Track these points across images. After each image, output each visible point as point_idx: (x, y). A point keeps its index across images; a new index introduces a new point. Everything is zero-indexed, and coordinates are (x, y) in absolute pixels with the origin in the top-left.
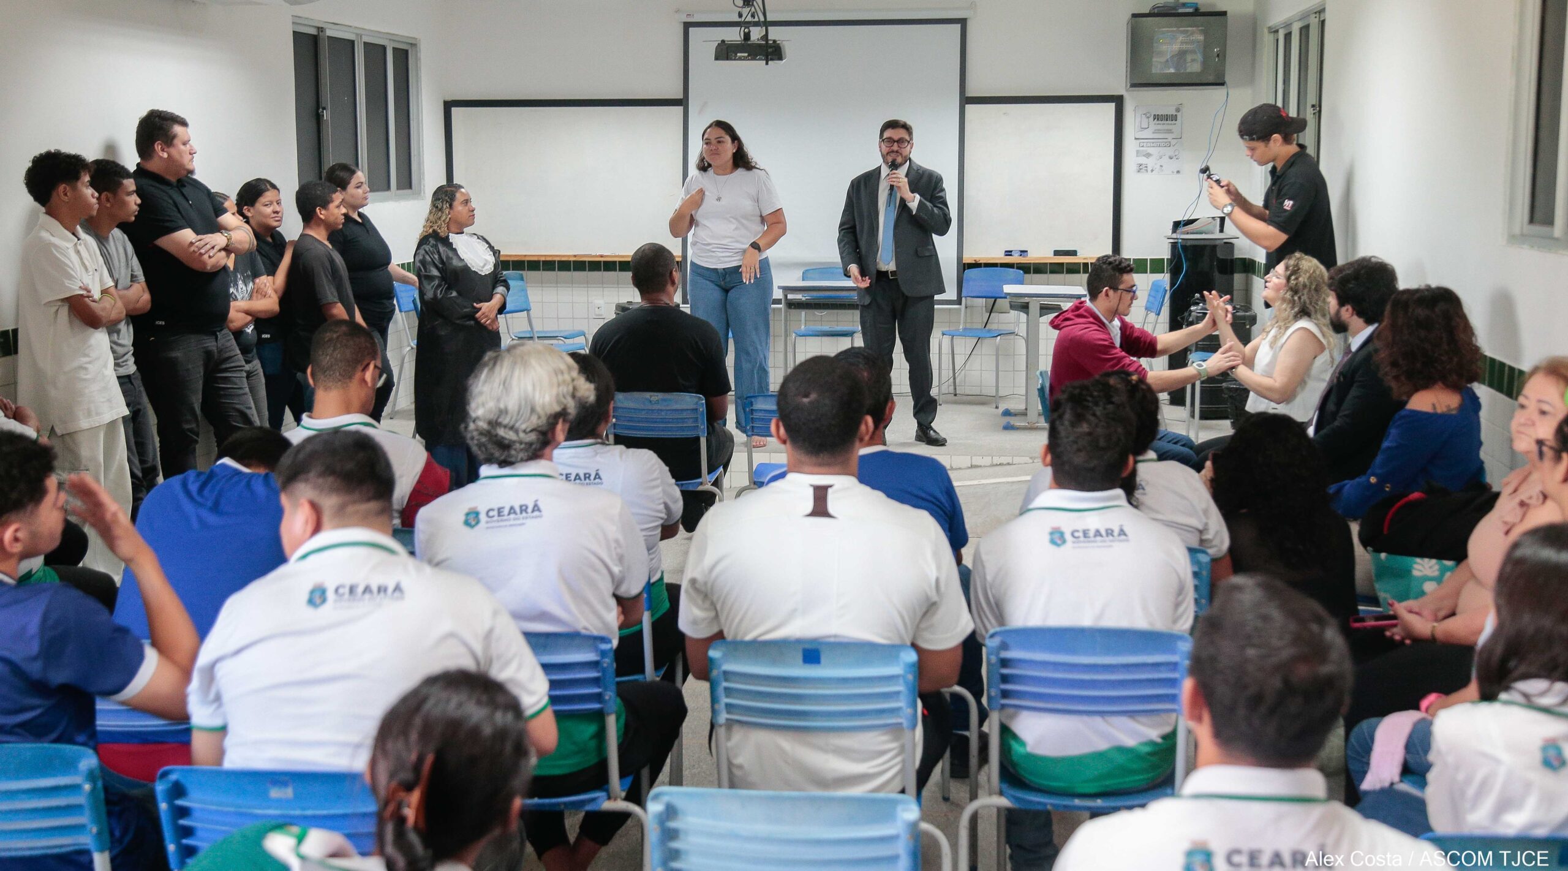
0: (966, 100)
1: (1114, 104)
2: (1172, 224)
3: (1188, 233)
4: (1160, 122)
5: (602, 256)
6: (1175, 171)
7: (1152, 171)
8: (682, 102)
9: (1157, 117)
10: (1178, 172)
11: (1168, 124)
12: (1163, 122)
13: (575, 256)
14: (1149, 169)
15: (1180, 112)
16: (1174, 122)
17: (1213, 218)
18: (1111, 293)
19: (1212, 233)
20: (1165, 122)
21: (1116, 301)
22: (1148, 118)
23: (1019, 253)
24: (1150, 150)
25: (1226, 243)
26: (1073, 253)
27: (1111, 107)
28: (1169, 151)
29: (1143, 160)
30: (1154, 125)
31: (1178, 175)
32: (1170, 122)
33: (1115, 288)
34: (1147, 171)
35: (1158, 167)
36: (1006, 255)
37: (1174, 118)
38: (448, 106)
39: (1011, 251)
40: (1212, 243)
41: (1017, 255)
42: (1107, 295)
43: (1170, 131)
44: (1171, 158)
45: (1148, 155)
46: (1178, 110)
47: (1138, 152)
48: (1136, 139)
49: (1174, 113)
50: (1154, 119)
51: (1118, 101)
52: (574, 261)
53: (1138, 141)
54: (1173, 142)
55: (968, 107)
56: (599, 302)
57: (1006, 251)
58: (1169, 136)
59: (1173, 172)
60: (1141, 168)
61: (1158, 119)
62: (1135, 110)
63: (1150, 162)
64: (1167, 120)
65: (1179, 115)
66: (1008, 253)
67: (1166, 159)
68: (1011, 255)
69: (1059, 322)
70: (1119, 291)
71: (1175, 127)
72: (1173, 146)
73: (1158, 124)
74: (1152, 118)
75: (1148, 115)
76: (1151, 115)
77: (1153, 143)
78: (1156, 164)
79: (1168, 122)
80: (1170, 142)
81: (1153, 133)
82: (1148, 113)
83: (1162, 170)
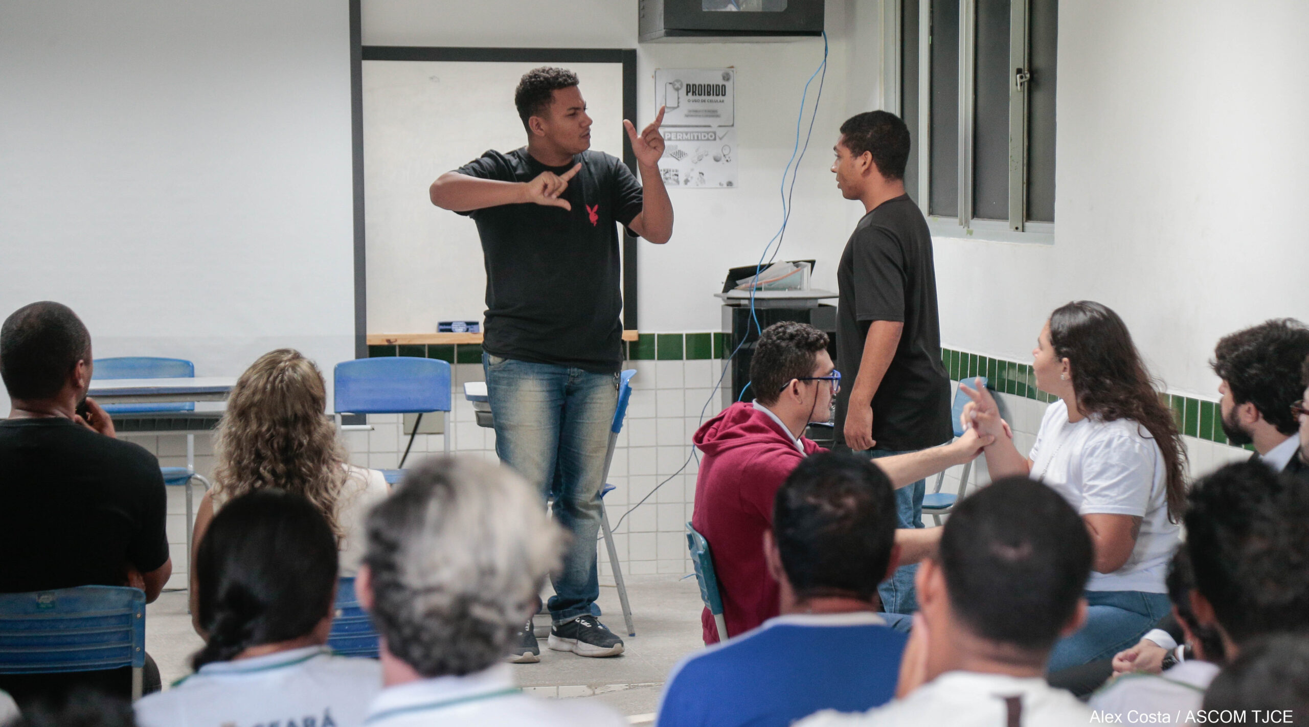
0: (363, 53)
1: (621, 65)
2: (727, 273)
3: (759, 289)
4: (697, 97)
6: (725, 182)
7: (686, 181)
9: (693, 89)
10: (730, 184)
11: (711, 101)
12: (703, 97)
14: (682, 178)
15: (731, 81)
16: (720, 98)
17: (794, 263)
18: (801, 387)
19: (796, 289)
20: (706, 98)
21: (809, 401)
22: (677, 90)
23: (465, 327)
24: (682, 146)
25: (820, 305)
27: (616, 70)
28: (714, 148)
29: (671, 163)
30: (687, 103)
31: (730, 190)
32: (715, 98)
33: (806, 378)
34: (678, 182)
35: (695, 175)
36: (442, 330)
37: (720, 91)
39: (450, 324)
40: (800, 304)
41: (461, 330)
42: (796, 392)
43: (714, 114)
44: (717, 160)
45: (679, 155)
46: (726, 77)
49: (721, 82)
50: (687, 93)
51: (628, 60)
54: (720, 132)
55: (367, 65)
57: (441, 324)
58: (714, 122)
59: (720, 184)
61: (694, 93)
62: (655, 77)
63: (682, 167)
64: (709, 94)
65: (729, 85)
66: (445, 327)
67: (709, 160)
68: (450, 331)
69: (713, 441)
70: (814, 382)
71: (723, 105)
72: (721, 139)
73: (696, 101)
74: (684, 90)
75: (678, 85)
76: (682, 85)
77: (687, 133)
78: (692, 170)
79: (711, 98)
80: (715, 133)
81: (687, 116)
82: (677, 81)
83: (703, 181)
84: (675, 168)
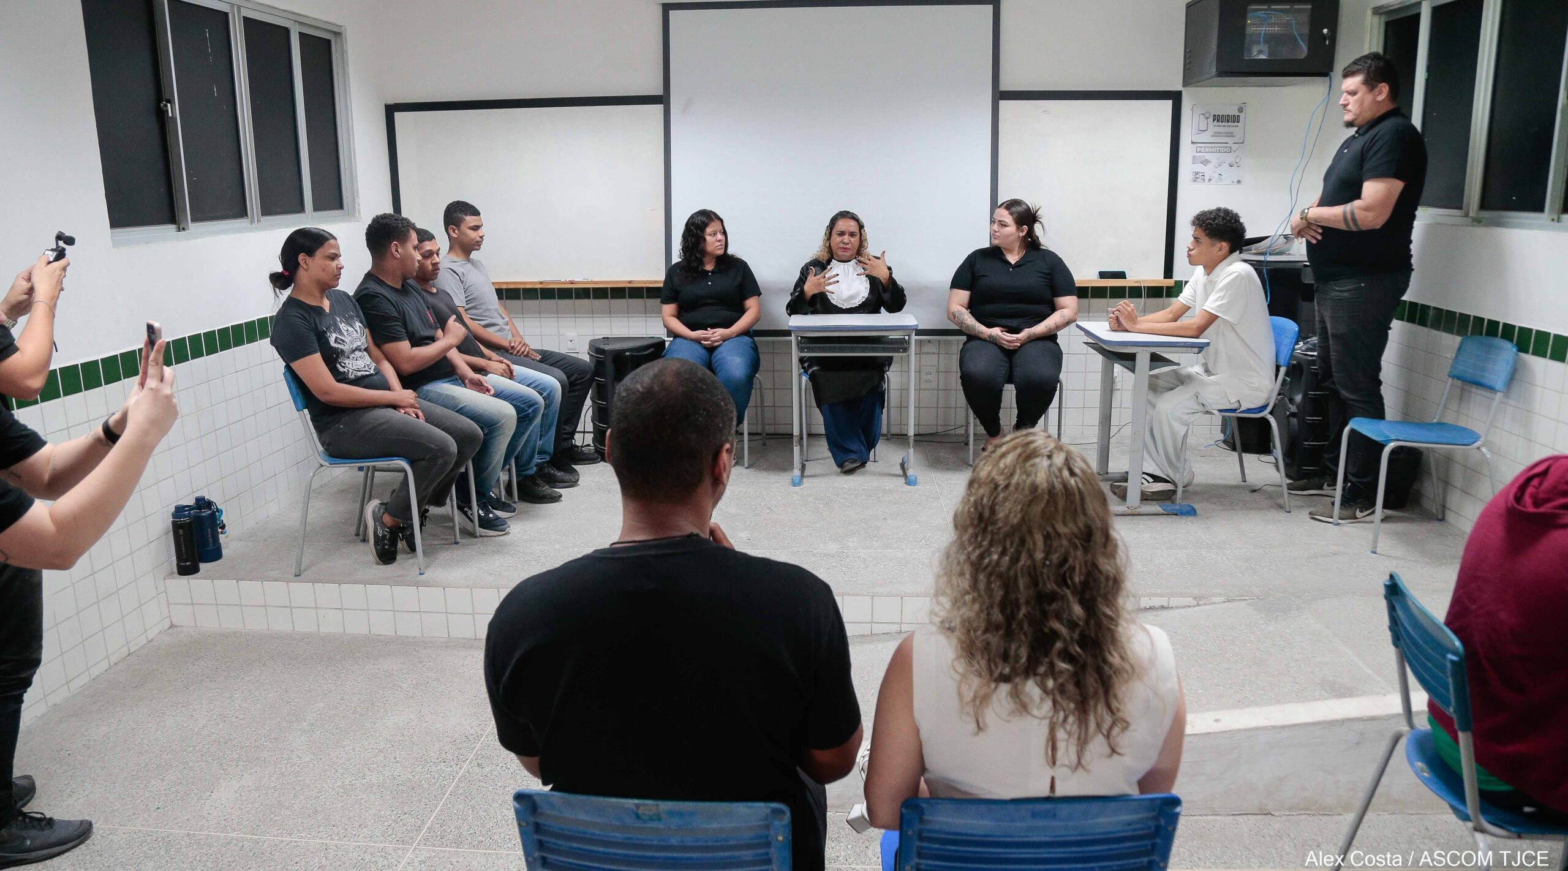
0: (1000, 95)
1: (1171, 101)
4: (1220, 124)
5: (572, 283)
6: (1235, 181)
7: (1210, 180)
8: (662, 99)
9: (1217, 118)
10: (1239, 182)
11: (1229, 126)
12: (1224, 124)
13: (541, 283)
14: (1207, 179)
15: (1243, 113)
16: (1236, 124)
20: (1227, 124)
22: (1207, 118)
24: (1208, 156)
26: (1121, 275)
27: (1169, 104)
28: (1230, 158)
29: (1200, 168)
30: (1214, 128)
31: (1239, 186)
32: (1232, 124)
34: (1204, 180)
35: (1216, 175)
37: (1236, 119)
38: (391, 111)
43: (1230, 135)
44: (1231, 166)
45: (1206, 162)
46: (1241, 110)
47: (1194, 157)
48: (1192, 143)
49: (1237, 114)
50: (1214, 120)
51: (1176, 98)
52: (541, 289)
53: (1195, 146)
54: (1235, 147)
55: (1003, 104)
56: (571, 334)
58: (1230, 140)
59: (1232, 182)
60: (1197, 177)
61: (1218, 121)
62: (1192, 110)
63: (1207, 170)
64: (1228, 122)
65: (1242, 115)
67: (1226, 166)
71: (1237, 129)
72: (1234, 151)
73: (1219, 126)
74: (1211, 119)
75: (1207, 115)
76: (1210, 115)
77: (1212, 148)
78: (1214, 172)
79: (1229, 124)
80: (1230, 147)
81: (1212, 136)
82: (1206, 112)
83: (1221, 180)
84: (1202, 171)
